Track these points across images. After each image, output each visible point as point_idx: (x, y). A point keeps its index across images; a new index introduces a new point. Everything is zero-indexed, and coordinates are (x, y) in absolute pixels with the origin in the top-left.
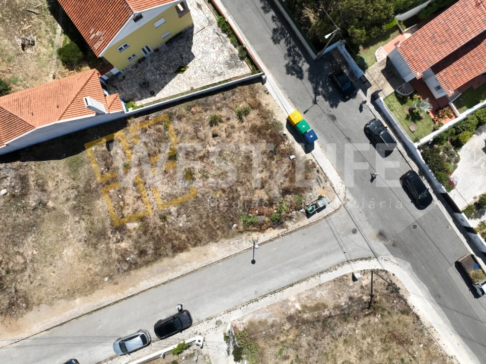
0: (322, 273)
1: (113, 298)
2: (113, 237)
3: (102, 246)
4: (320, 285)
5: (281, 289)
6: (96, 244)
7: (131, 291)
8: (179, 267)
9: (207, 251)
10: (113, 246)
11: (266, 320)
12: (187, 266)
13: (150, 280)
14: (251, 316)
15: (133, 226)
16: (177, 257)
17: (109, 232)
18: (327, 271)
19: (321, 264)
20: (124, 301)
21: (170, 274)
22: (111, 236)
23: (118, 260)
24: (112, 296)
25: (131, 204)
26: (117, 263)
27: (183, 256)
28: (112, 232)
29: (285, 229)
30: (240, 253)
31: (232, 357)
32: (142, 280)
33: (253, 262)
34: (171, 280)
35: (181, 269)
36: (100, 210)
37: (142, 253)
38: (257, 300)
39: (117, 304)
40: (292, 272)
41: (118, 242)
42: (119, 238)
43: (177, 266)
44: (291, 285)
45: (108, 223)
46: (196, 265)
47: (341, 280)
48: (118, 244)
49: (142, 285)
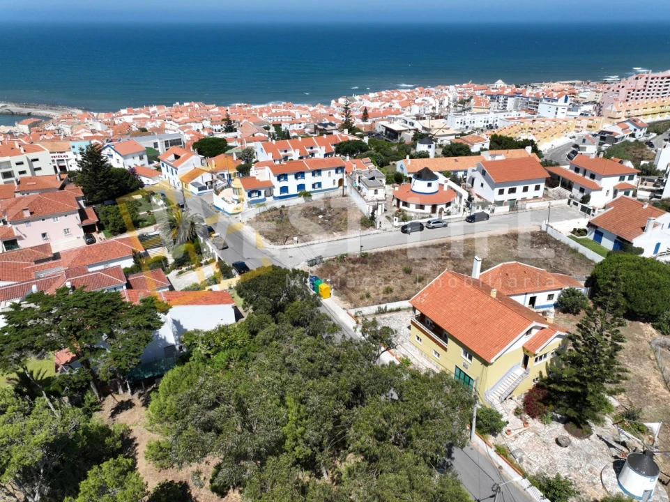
0: (317, 243)
4: (319, 239)
5: (345, 239)
6: (468, 251)
9: (393, 249)
11: (356, 230)
13: (431, 241)
14: (365, 231)
18: (314, 244)
24: (453, 238)
32: (434, 242)
40: (337, 243)
47: (306, 241)
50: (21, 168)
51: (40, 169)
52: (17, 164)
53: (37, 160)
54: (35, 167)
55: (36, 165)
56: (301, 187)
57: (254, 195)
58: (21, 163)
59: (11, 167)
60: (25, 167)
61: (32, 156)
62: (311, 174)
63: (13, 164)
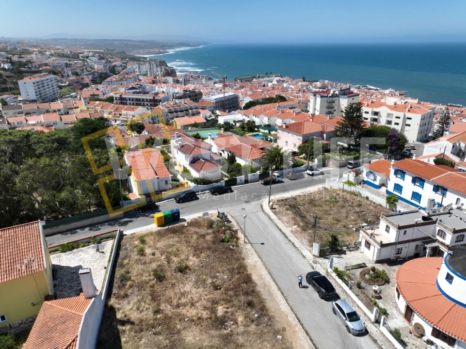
0: (271, 219)
1: (301, 334)
2: (230, 328)
3: (241, 340)
4: (279, 219)
5: (284, 234)
6: (238, 345)
7: (291, 318)
8: (266, 282)
9: (251, 265)
10: (241, 329)
11: (308, 240)
12: (265, 278)
13: (279, 303)
14: (305, 246)
15: (221, 310)
16: (256, 282)
17: (225, 332)
18: (269, 218)
19: (266, 219)
20: (304, 325)
21: (273, 288)
22: (229, 329)
23: (257, 325)
24: (300, 336)
25: (197, 311)
26: (261, 327)
27: (254, 278)
28: (225, 329)
29: (239, 231)
30: (255, 250)
31: (343, 256)
32: (280, 309)
33: (263, 244)
34: (279, 289)
35: (268, 281)
36: (197, 339)
37: (250, 304)
38: (293, 244)
39: (309, 333)
40: (271, 229)
41: (237, 323)
42: (232, 322)
43: (265, 283)
44: (280, 230)
45: (214, 332)
46: (264, 272)
47: (275, 213)
48: (240, 323)
49: (286, 310)
50: (397, 121)
51: (409, 125)
52: (396, 117)
53: (410, 119)
54: (407, 123)
55: (408, 122)
56: (416, 196)
57: (372, 177)
58: (399, 118)
59: (392, 118)
60: (400, 121)
61: (408, 115)
62: (432, 187)
63: (394, 117)
